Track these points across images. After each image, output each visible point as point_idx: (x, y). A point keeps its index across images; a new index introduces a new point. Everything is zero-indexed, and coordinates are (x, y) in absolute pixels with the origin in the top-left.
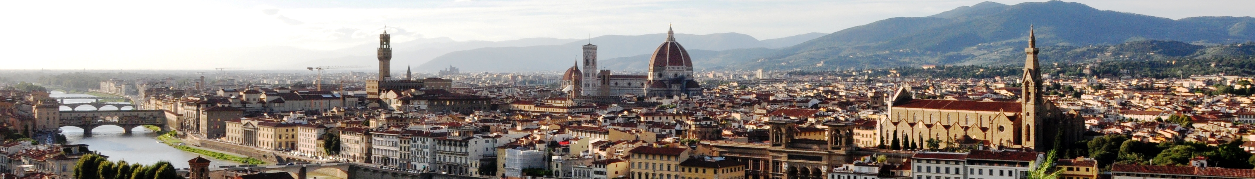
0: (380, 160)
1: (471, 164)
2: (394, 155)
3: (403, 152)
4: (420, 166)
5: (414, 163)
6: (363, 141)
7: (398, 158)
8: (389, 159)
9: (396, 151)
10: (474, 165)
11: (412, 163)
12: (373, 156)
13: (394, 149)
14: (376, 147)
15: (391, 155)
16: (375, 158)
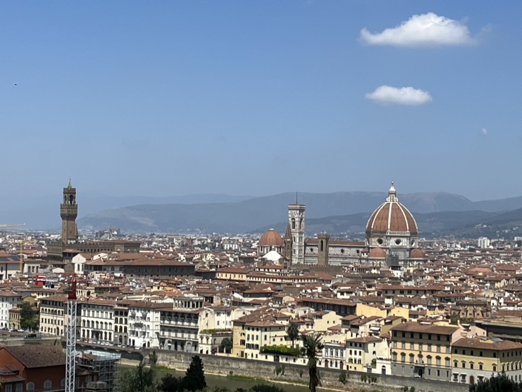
0: (90, 333)
1: (202, 339)
2: (108, 328)
3: (119, 325)
4: (139, 342)
5: (132, 338)
7: (112, 332)
8: (102, 333)
9: (110, 324)
10: (205, 340)
11: (129, 337)
12: (82, 329)
13: (108, 321)
14: (86, 319)
15: (104, 328)
16: (84, 331)
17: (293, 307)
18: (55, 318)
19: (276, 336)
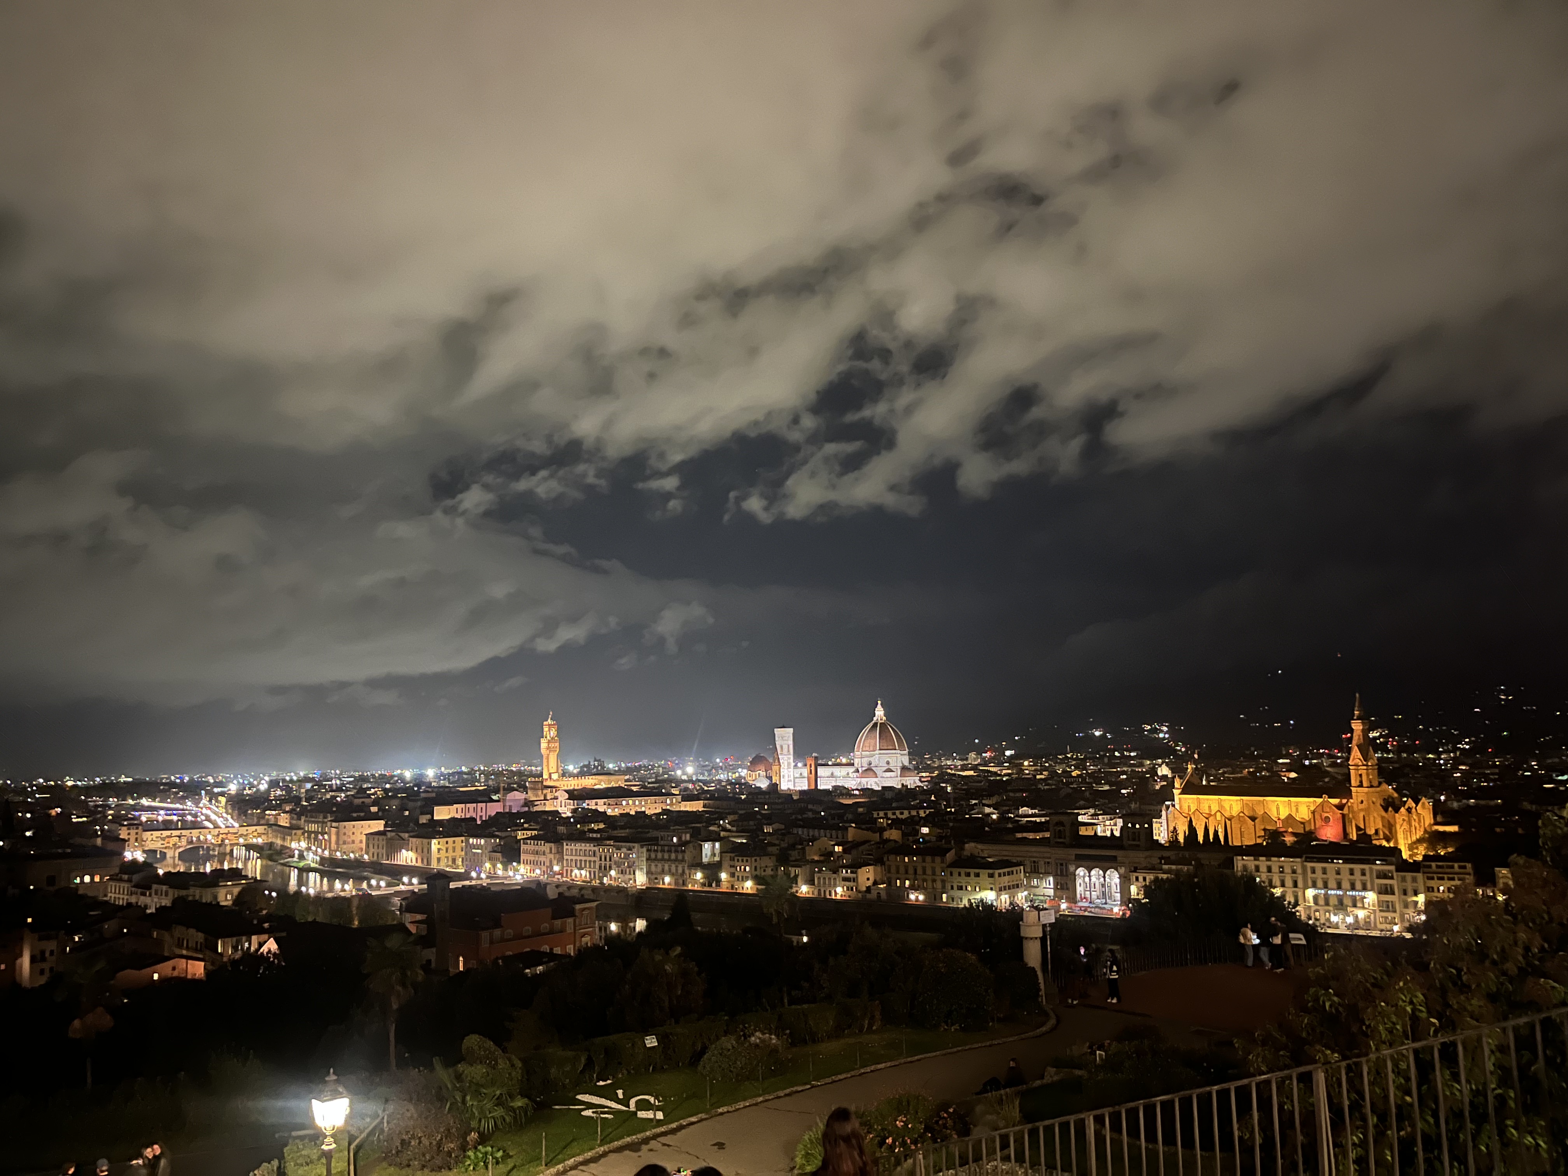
1: (690, 874)
2: (592, 867)
3: (603, 863)
6: (551, 852)
9: (595, 862)
12: (565, 868)
13: (593, 859)
14: (569, 858)
15: (588, 866)
16: (567, 870)
17: (783, 834)
18: (537, 859)
19: (766, 867)
